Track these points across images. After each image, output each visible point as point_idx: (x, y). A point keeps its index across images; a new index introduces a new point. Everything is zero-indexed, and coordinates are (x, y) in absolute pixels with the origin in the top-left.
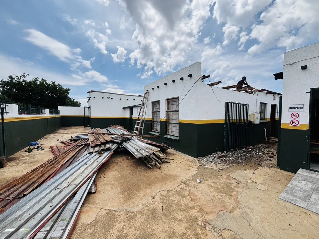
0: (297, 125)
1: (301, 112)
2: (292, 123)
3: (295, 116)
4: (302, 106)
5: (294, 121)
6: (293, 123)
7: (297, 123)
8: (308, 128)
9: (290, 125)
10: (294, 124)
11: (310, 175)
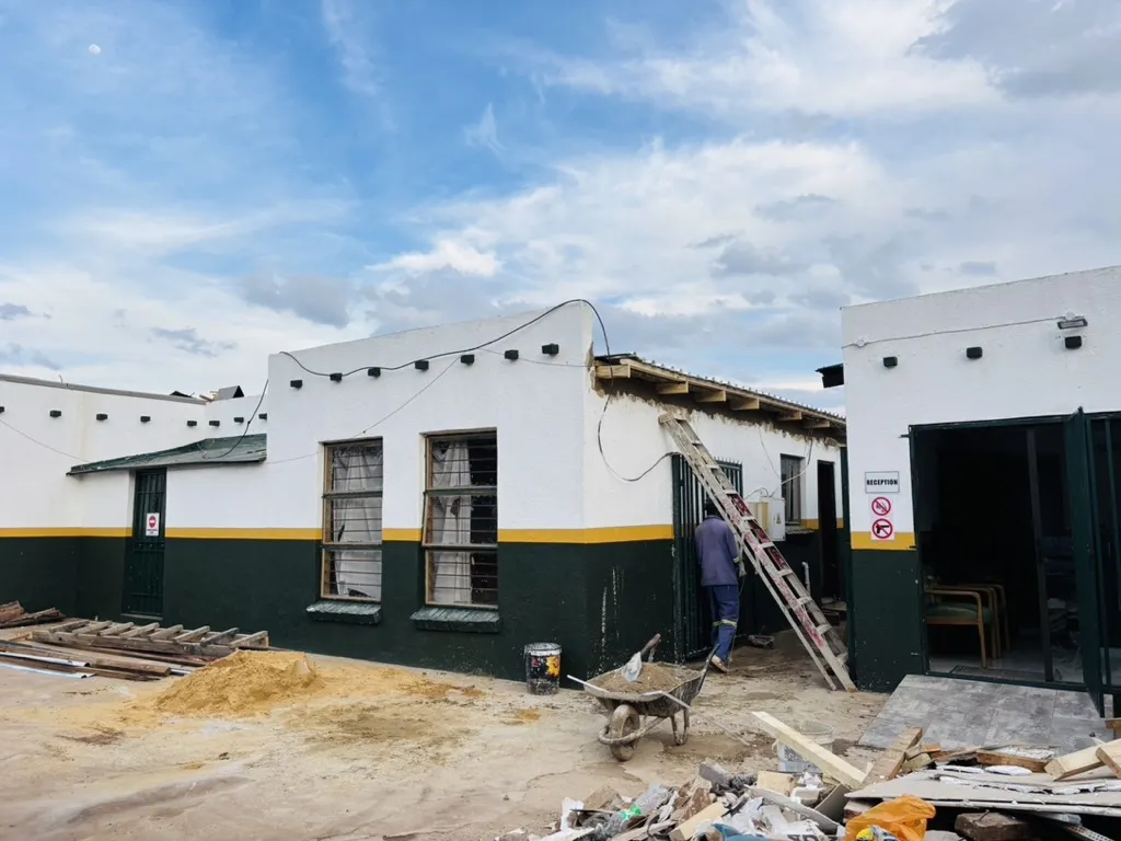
0: (889, 535)
1: (894, 496)
2: (876, 530)
3: (881, 507)
4: (895, 478)
5: (881, 523)
6: (879, 528)
7: (888, 530)
8: (914, 544)
9: (874, 537)
10: (882, 533)
11: (930, 686)
